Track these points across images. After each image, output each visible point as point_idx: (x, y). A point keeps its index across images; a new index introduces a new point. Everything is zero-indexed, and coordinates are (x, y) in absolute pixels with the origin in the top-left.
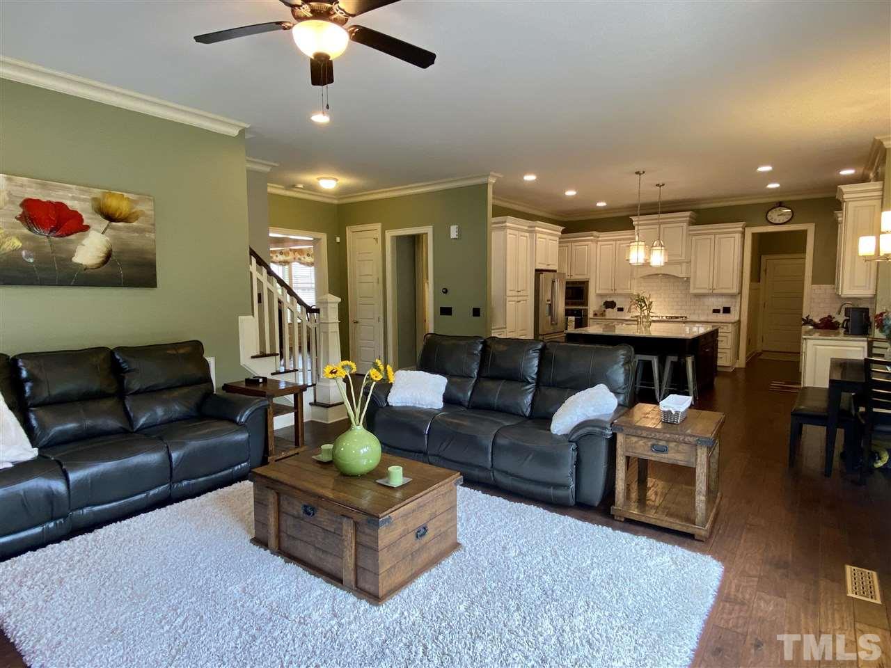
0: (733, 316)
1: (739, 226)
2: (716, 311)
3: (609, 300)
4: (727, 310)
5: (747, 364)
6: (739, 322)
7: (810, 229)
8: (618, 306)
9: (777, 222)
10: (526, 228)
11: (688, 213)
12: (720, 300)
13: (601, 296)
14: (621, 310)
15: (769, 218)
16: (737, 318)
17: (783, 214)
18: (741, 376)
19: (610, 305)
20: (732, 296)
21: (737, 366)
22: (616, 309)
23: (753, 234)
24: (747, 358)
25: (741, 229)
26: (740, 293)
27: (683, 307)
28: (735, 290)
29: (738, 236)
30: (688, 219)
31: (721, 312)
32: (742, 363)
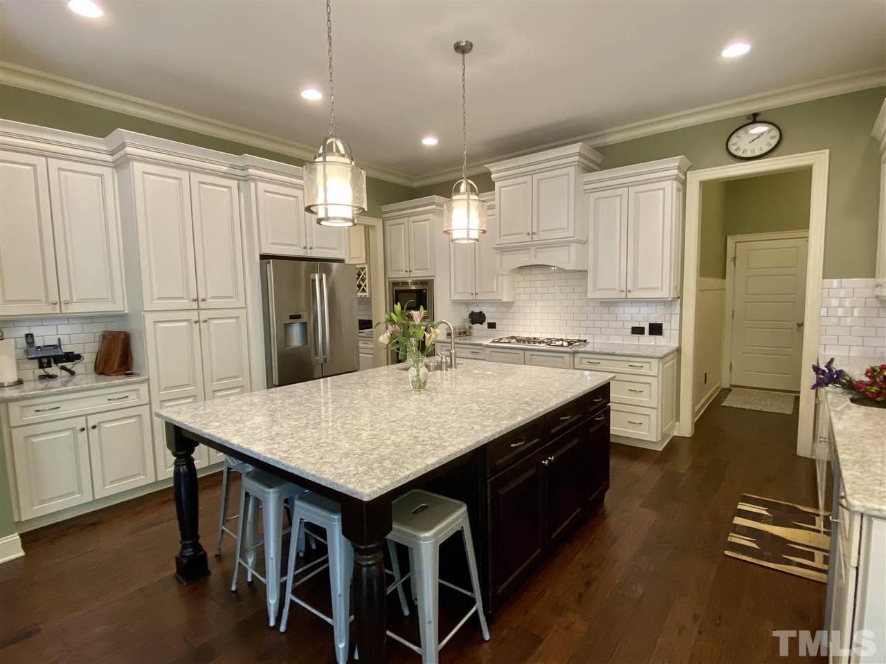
0: (665, 343)
1: (671, 165)
2: (638, 331)
3: (477, 310)
4: (656, 329)
5: (699, 425)
6: (679, 350)
7: (819, 162)
8: (488, 320)
9: (749, 155)
11: (576, 148)
12: (644, 310)
13: (457, 303)
14: (492, 326)
15: (733, 149)
16: (677, 345)
17: (759, 136)
19: (477, 318)
20: (664, 302)
21: (676, 434)
22: (485, 325)
23: (705, 186)
24: (695, 414)
25: (675, 172)
26: (680, 297)
27: (583, 324)
28: (666, 293)
29: (671, 187)
30: (577, 158)
31: (647, 331)
32: (685, 428)
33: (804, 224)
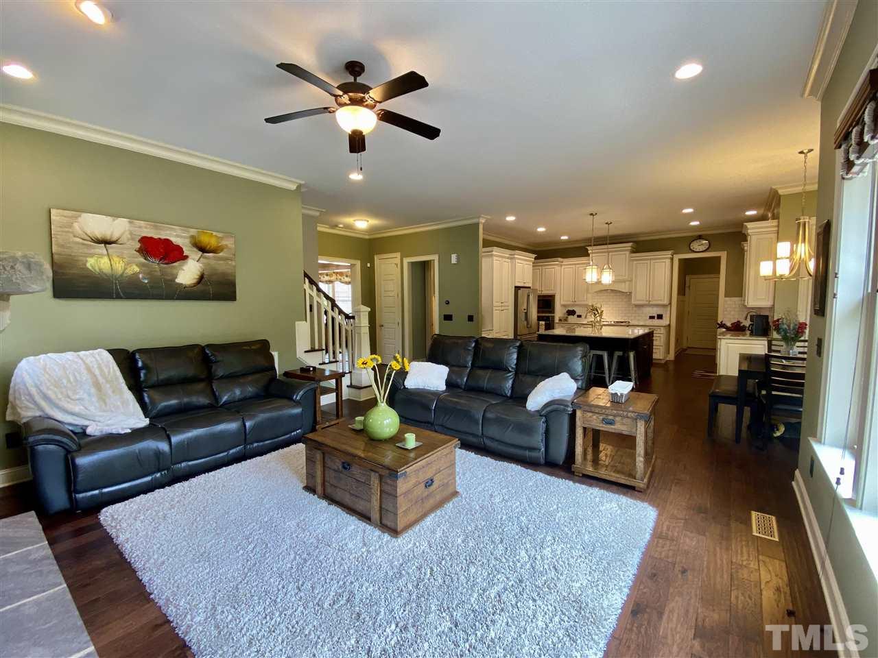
0: (665, 322)
1: (668, 254)
2: (652, 318)
3: (570, 309)
4: (660, 317)
5: (676, 357)
6: (669, 325)
7: (723, 255)
8: (577, 314)
9: (698, 250)
10: (508, 256)
11: (630, 244)
12: (655, 309)
13: (564, 306)
14: (579, 316)
15: (692, 248)
16: (668, 323)
17: (703, 244)
18: (671, 367)
19: (571, 313)
20: (664, 306)
21: (668, 359)
22: (576, 316)
23: (680, 260)
24: (676, 353)
25: (670, 256)
26: (670, 304)
27: (627, 315)
28: (666, 302)
29: (668, 261)
30: (630, 248)
31: (656, 318)
32: (671, 357)
33: (718, 272)
